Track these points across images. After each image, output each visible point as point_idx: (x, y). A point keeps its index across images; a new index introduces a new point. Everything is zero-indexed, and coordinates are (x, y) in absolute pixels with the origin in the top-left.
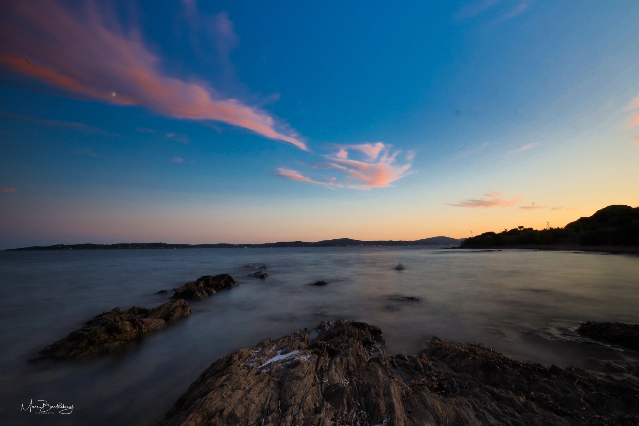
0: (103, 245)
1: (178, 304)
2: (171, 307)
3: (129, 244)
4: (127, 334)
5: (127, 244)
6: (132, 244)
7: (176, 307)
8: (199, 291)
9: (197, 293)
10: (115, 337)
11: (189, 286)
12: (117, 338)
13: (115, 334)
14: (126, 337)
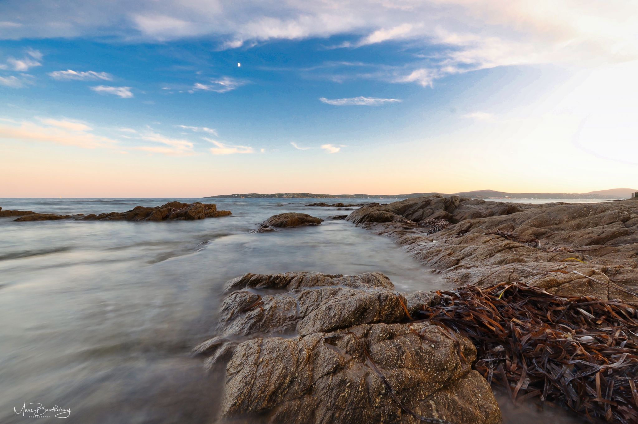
0: (265, 195)
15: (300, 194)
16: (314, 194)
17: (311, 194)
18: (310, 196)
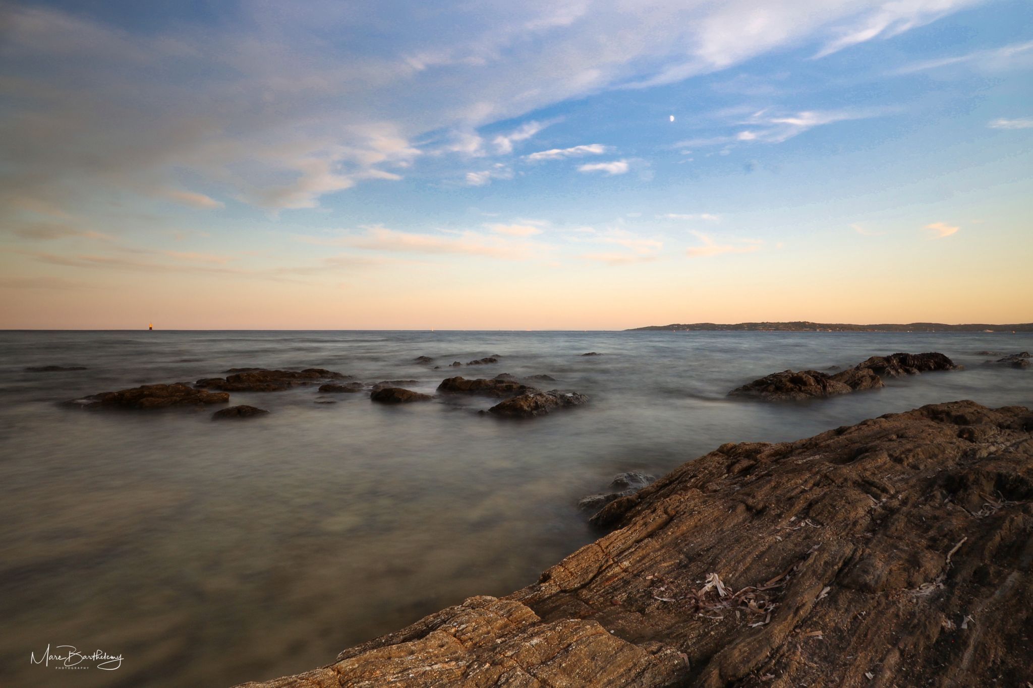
0: (725, 325)
1: (865, 373)
2: (857, 374)
3: (758, 323)
4: (812, 388)
5: (756, 323)
6: (763, 323)
7: (863, 377)
8: (892, 367)
9: (889, 370)
10: (800, 388)
11: (876, 362)
12: (803, 389)
13: (800, 385)
14: (811, 390)
15: (790, 323)
16: (819, 324)
17: (813, 324)
18: (810, 328)
